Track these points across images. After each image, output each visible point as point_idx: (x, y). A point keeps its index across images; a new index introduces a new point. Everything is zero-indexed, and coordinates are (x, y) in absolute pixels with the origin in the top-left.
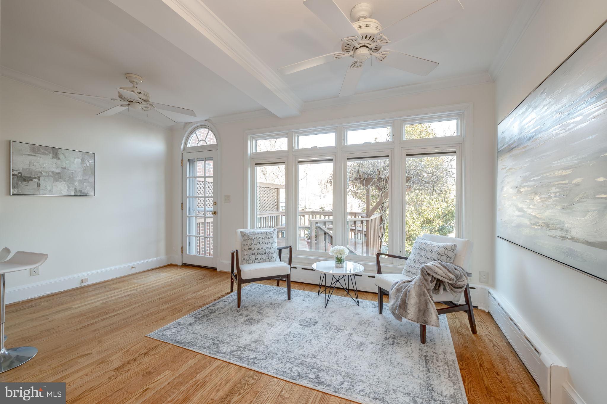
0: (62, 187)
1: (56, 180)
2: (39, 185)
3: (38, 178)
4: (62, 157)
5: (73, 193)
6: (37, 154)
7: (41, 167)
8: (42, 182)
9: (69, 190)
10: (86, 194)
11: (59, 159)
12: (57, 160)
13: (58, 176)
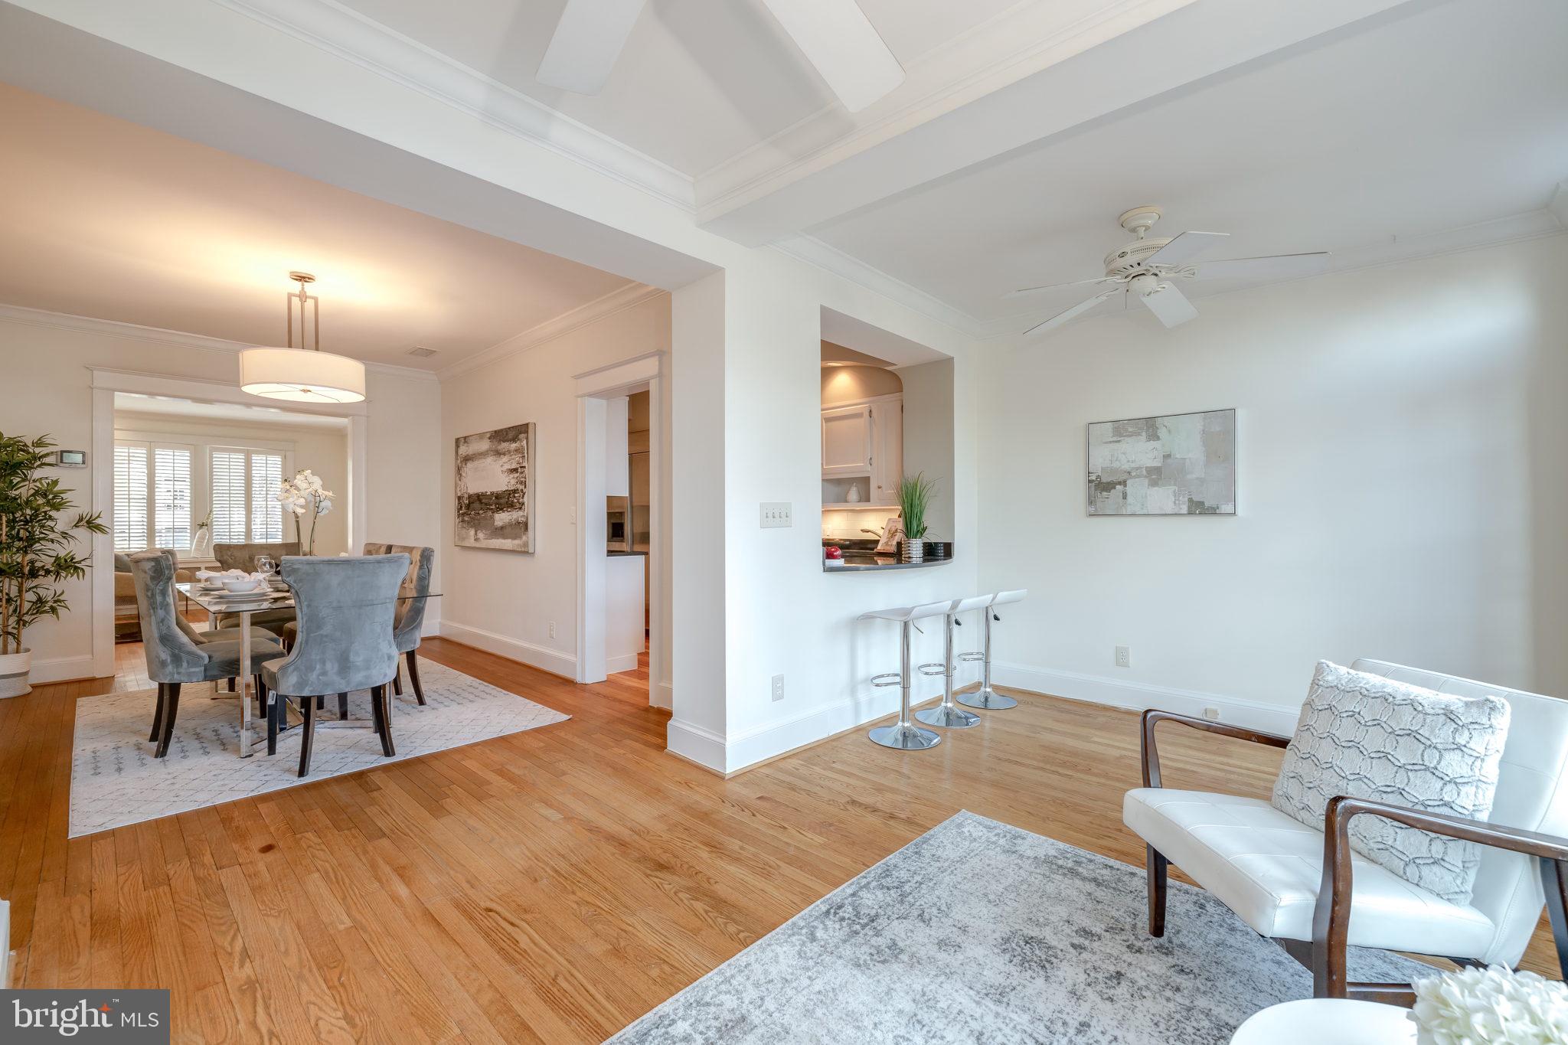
0: (1162, 497)
1: (1154, 483)
2: (1125, 497)
3: (1124, 483)
4: (1162, 433)
5: (1185, 510)
6: (1122, 438)
7: (1128, 461)
8: (1129, 489)
9: (1177, 502)
10: (1213, 511)
11: (1158, 438)
12: (1155, 442)
13: (1155, 476)
